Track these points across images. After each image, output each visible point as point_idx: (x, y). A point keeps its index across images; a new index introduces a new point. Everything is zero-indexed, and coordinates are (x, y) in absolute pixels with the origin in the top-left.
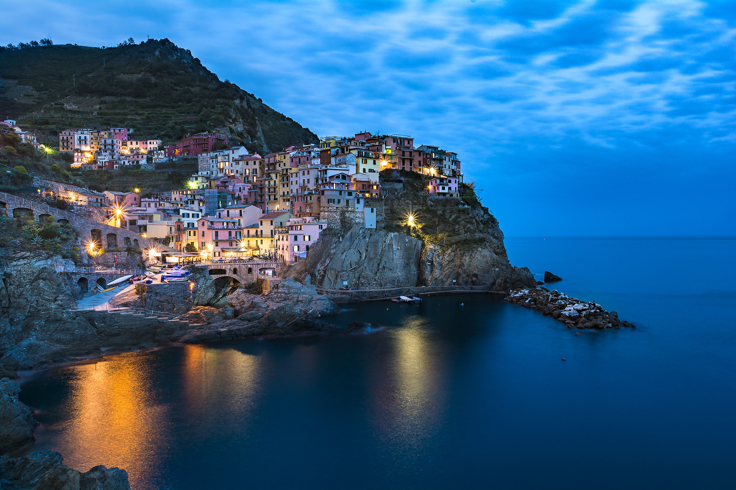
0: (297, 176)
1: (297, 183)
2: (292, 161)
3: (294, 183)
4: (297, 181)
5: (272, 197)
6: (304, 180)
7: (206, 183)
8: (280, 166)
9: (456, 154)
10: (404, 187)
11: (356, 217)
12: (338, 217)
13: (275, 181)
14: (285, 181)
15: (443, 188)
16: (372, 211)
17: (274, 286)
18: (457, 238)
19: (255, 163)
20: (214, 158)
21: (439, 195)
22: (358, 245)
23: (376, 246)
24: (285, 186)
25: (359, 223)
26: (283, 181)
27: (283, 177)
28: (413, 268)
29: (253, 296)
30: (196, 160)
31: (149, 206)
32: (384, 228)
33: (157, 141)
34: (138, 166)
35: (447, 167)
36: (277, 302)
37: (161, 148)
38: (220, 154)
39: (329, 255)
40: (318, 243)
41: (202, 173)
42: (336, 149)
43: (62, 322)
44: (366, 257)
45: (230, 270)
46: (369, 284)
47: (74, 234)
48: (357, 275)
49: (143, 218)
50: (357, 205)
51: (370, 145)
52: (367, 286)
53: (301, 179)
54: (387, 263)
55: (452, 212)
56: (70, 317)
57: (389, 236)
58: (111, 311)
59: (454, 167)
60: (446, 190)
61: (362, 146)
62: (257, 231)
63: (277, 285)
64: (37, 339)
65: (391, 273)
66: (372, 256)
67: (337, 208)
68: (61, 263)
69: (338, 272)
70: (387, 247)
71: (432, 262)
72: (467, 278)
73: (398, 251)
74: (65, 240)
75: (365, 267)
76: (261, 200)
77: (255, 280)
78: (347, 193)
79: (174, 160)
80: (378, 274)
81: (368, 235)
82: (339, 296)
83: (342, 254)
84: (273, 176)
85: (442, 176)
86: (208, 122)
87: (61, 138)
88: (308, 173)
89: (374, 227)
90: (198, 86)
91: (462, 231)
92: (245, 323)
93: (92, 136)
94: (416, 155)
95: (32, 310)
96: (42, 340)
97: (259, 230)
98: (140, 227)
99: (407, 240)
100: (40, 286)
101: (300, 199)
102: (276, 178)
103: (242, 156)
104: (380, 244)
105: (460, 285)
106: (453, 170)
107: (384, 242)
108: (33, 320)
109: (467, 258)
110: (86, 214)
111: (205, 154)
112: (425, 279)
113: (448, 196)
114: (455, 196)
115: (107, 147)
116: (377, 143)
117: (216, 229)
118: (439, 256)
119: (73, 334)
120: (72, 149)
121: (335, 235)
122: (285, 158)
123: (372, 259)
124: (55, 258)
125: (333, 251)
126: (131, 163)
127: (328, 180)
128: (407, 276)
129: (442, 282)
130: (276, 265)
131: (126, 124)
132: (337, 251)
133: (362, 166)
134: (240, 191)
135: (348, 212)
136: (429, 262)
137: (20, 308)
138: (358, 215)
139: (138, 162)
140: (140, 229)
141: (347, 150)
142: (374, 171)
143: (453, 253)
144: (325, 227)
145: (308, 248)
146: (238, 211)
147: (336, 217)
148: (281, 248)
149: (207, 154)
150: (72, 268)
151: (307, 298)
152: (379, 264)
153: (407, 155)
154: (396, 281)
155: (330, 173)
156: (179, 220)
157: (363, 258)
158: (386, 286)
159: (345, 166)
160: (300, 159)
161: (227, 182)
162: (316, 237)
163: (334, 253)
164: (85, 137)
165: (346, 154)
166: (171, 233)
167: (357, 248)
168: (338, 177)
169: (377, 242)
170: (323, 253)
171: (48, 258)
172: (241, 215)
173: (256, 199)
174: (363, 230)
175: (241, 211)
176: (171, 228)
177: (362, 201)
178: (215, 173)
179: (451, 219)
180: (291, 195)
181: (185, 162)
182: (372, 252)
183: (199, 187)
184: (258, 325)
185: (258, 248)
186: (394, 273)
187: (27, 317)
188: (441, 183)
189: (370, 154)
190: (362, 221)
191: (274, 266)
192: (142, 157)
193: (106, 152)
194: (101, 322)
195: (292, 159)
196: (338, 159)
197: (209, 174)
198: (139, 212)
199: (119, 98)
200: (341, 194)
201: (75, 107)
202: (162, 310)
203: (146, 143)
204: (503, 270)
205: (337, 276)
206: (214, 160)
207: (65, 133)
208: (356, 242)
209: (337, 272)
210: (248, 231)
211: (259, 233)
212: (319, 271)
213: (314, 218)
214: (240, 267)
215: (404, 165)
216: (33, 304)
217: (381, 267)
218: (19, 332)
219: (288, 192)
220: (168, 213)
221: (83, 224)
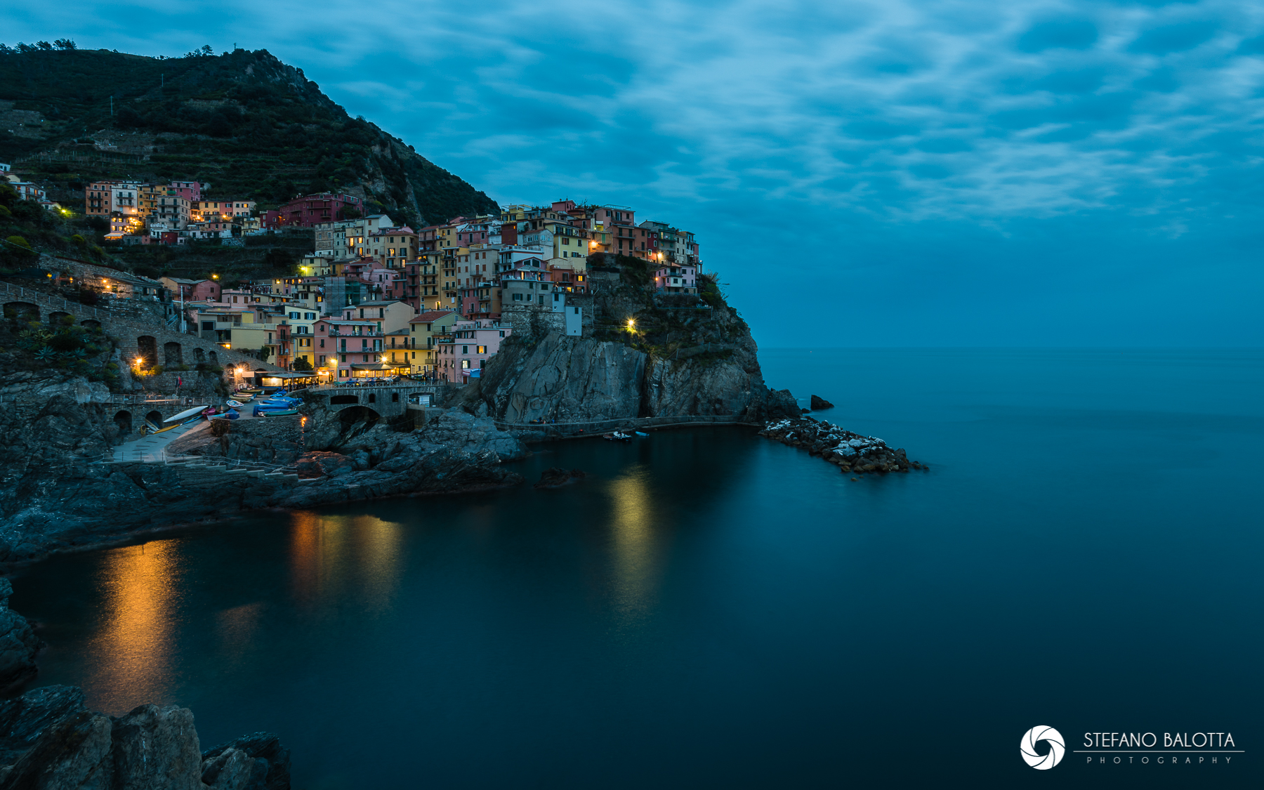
0: (467, 261)
1: (467, 271)
2: (460, 239)
3: (463, 270)
4: (467, 268)
5: (430, 291)
6: (477, 266)
7: (328, 268)
8: (441, 245)
9: (693, 235)
10: (621, 279)
11: (554, 320)
12: (527, 320)
13: (434, 267)
14: (450, 267)
15: (676, 281)
16: (577, 312)
17: (432, 420)
18: (694, 350)
19: (403, 240)
20: (339, 231)
21: (669, 291)
22: (557, 359)
23: (582, 361)
24: (450, 274)
25: (558, 328)
26: (447, 267)
27: (447, 262)
28: (634, 392)
29: (399, 435)
30: (312, 233)
31: (235, 301)
32: (593, 336)
33: (249, 203)
34: (217, 240)
35: (681, 251)
36: (437, 443)
37: (255, 214)
38: (349, 225)
39: (514, 374)
40: (497, 357)
41: (320, 253)
42: (525, 223)
43: (87, 481)
44: (567, 376)
45: (364, 396)
46: (572, 415)
47: (109, 343)
48: (554, 402)
49: (224, 318)
50: (555, 304)
51: (573, 218)
52: (569, 418)
53: (473, 264)
54: (597, 384)
55: (687, 314)
56: (100, 473)
57: (600, 347)
58: (170, 462)
59: (689, 252)
60: (679, 284)
61: (562, 219)
62: (406, 339)
63: (437, 418)
64: (43, 509)
65: (603, 399)
66: (577, 375)
67: (526, 306)
68: (87, 388)
69: (528, 398)
70: (597, 363)
71: (660, 383)
72: (708, 405)
73: (613, 368)
74: (93, 353)
75: (567, 391)
76: (413, 294)
77: (403, 410)
78: (540, 286)
79: (276, 232)
80: (585, 401)
81: (571, 346)
82: (530, 432)
83: (534, 372)
84: (432, 259)
85: (673, 264)
86: (331, 177)
87: (88, 193)
88: (484, 257)
89: (579, 333)
90: (314, 123)
91: (701, 341)
92: (387, 475)
93: (141, 193)
94: (638, 234)
95: (35, 463)
96: (51, 511)
97: (410, 338)
98: (220, 332)
99: (625, 353)
100: (50, 424)
101: (471, 293)
102: (436, 262)
103: (384, 230)
104: (587, 358)
105: (699, 414)
106: (688, 256)
107: (594, 355)
108: (36, 479)
109: (708, 378)
110: (130, 313)
111: (326, 225)
112: (651, 407)
113: (682, 291)
114: (691, 292)
115: (166, 210)
116: (584, 217)
117: (343, 336)
118: (669, 375)
119: (105, 500)
120: (106, 211)
121: (523, 344)
122: (449, 234)
123: (576, 379)
124: (75, 381)
125: (519, 369)
126: (205, 235)
127: (513, 266)
128: (625, 403)
129: (674, 410)
130: (435, 389)
131: (198, 175)
132: (526, 368)
133: (562, 248)
134: (381, 280)
135: (541, 312)
136: (656, 383)
137: (13, 461)
138: (556, 317)
139: (217, 233)
140: (220, 335)
141: (540, 225)
142: (579, 256)
143: (689, 371)
144: (508, 333)
145: (483, 364)
146: (376, 311)
147: (525, 319)
148: (443, 364)
149: (329, 224)
150: (104, 396)
151: (481, 436)
152: (585, 387)
153: (625, 234)
154: (610, 410)
155: (516, 257)
156: (284, 322)
157: (564, 378)
158: (596, 418)
159: (537, 247)
160: (471, 235)
161: (361, 267)
162: (494, 349)
163: (522, 371)
164: (130, 194)
165: (539, 232)
166: (270, 342)
167: (554, 364)
168: (527, 263)
169: (583, 355)
170: (505, 371)
171: (65, 381)
172: (382, 315)
173: (404, 292)
174: (564, 338)
175: (381, 310)
176: (270, 335)
177: (562, 298)
178: (341, 253)
179: (685, 324)
180: (459, 287)
181: (294, 236)
182: (576, 370)
183: (316, 274)
184: (407, 477)
185: (407, 364)
186: (607, 399)
187: (26, 474)
188: (673, 273)
189: (574, 231)
190: (561, 326)
191: (432, 390)
192: (225, 227)
193: (164, 217)
194: (153, 479)
195: (460, 236)
196: (527, 237)
197: (332, 254)
198: (219, 310)
199: (187, 136)
200: (531, 287)
201: (112, 147)
202: (255, 458)
203: (231, 206)
204: (756, 394)
205: (526, 404)
206: (340, 234)
207: (96, 187)
208: (554, 354)
209: (525, 398)
210: (393, 340)
211: (410, 343)
212: (499, 396)
213: (492, 320)
214: (379, 391)
215: (621, 247)
216: (38, 455)
217: (588, 391)
218: (12, 499)
219: (453, 283)
220: (266, 313)
221: (124, 328)
